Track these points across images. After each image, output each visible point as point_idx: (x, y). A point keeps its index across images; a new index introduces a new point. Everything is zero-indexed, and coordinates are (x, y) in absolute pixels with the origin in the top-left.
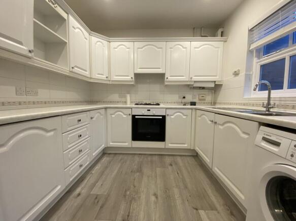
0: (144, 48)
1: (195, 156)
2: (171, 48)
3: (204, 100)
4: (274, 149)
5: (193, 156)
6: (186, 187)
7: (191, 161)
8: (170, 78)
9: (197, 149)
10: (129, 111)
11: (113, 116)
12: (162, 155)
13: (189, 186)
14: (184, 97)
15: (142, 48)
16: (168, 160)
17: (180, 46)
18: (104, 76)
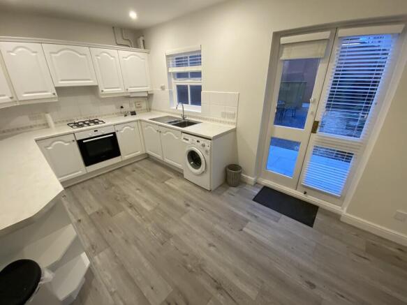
0: (59, 54)
1: (147, 157)
2: (98, 56)
3: (141, 107)
4: (187, 142)
5: (145, 159)
6: (153, 177)
7: (146, 162)
8: (106, 90)
9: (149, 152)
10: (72, 137)
11: (50, 148)
12: (120, 168)
13: (154, 175)
14: (122, 107)
15: (57, 53)
16: (129, 169)
17: (106, 54)
18: (7, 97)
